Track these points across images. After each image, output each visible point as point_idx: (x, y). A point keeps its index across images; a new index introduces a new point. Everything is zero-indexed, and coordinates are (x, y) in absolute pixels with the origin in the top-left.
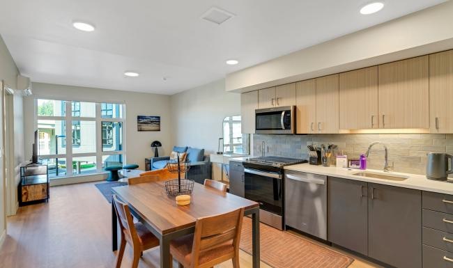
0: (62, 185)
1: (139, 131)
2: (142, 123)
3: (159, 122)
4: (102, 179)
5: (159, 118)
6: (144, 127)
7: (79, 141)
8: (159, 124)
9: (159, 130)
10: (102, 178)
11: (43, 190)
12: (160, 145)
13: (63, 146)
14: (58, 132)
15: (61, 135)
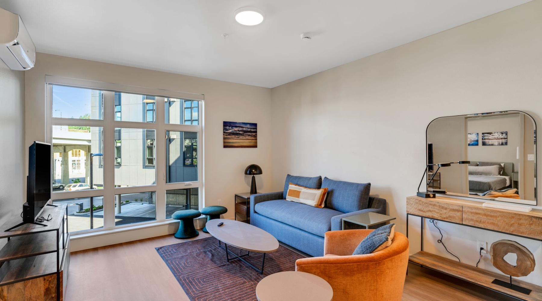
0: (95, 250)
1: (225, 147)
2: (230, 134)
3: (256, 132)
4: (166, 233)
5: (255, 125)
6: (234, 140)
7: (119, 160)
8: (255, 136)
9: (255, 146)
10: (165, 231)
11: (47, 291)
12: (260, 172)
13: (100, 166)
14: (95, 150)
15: (97, 153)
